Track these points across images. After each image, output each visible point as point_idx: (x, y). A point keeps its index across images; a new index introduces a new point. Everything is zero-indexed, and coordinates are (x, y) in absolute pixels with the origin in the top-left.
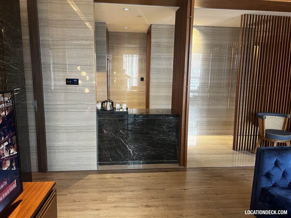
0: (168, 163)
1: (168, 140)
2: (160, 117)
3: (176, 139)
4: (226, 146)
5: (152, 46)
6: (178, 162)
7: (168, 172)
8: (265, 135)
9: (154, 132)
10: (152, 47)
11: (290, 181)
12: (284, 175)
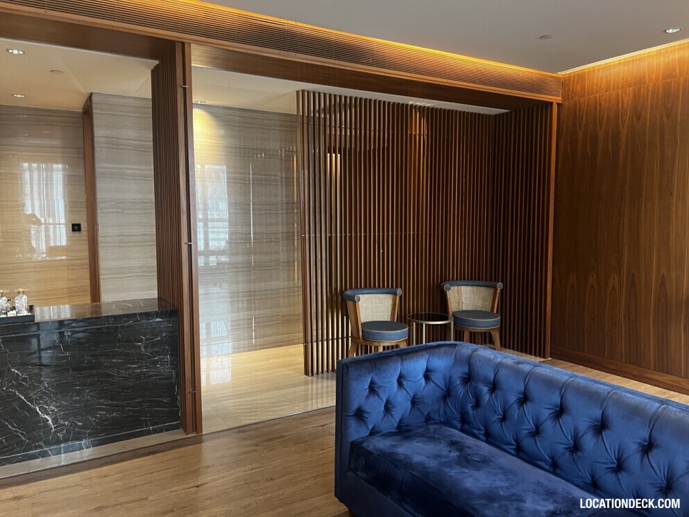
0: (155, 431)
1: (151, 376)
2: (126, 322)
3: (173, 369)
4: (291, 370)
5: (96, 145)
6: (182, 426)
7: (157, 455)
8: (361, 333)
9: (114, 360)
10: (97, 149)
11: (400, 418)
12: (388, 408)
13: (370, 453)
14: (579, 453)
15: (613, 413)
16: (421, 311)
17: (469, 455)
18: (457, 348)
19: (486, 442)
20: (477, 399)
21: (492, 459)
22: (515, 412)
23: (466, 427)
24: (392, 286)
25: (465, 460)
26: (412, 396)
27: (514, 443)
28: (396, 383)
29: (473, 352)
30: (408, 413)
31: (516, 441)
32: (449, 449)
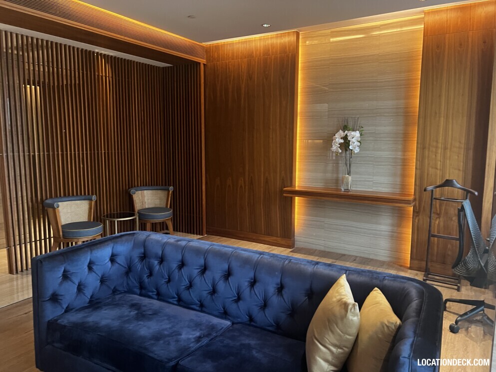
8: (61, 233)
11: (91, 294)
12: (80, 288)
13: (65, 326)
14: (216, 295)
15: (235, 265)
16: (114, 211)
17: (144, 311)
18: (135, 236)
19: (158, 299)
20: (150, 271)
21: (161, 310)
22: (176, 275)
23: (143, 291)
24: (89, 194)
25: (142, 315)
26: (100, 276)
27: (176, 296)
28: (87, 268)
29: (147, 237)
30: (98, 289)
31: (177, 295)
32: (129, 310)
